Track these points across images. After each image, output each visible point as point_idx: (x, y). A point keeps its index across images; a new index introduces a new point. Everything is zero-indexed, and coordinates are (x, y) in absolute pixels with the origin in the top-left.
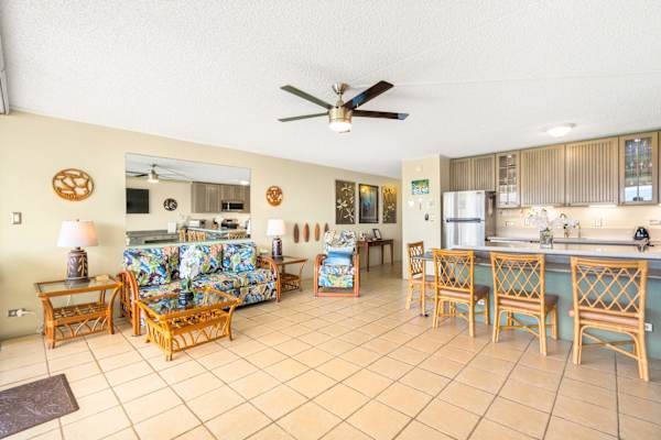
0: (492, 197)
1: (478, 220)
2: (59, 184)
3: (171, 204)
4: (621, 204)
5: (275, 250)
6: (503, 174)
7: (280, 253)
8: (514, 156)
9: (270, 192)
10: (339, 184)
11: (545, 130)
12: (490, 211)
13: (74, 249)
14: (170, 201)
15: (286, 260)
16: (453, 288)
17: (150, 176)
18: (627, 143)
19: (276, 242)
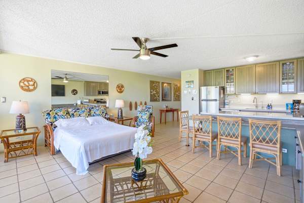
0: (223, 89)
1: (216, 100)
2: (22, 84)
3: (75, 92)
4: (281, 93)
5: (120, 114)
6: (228, 78)
7: (122, 116)
8: (233, 70)
9: (118, 86)
10: (152, 82)
11: (245, 58)
12: (222, 96)
13: (19, 115)
14: (74, 90)
15: (124, 119)
16: (202, 134)
17: (65, 79)
18: (283, 64)
19: (120, 110)
